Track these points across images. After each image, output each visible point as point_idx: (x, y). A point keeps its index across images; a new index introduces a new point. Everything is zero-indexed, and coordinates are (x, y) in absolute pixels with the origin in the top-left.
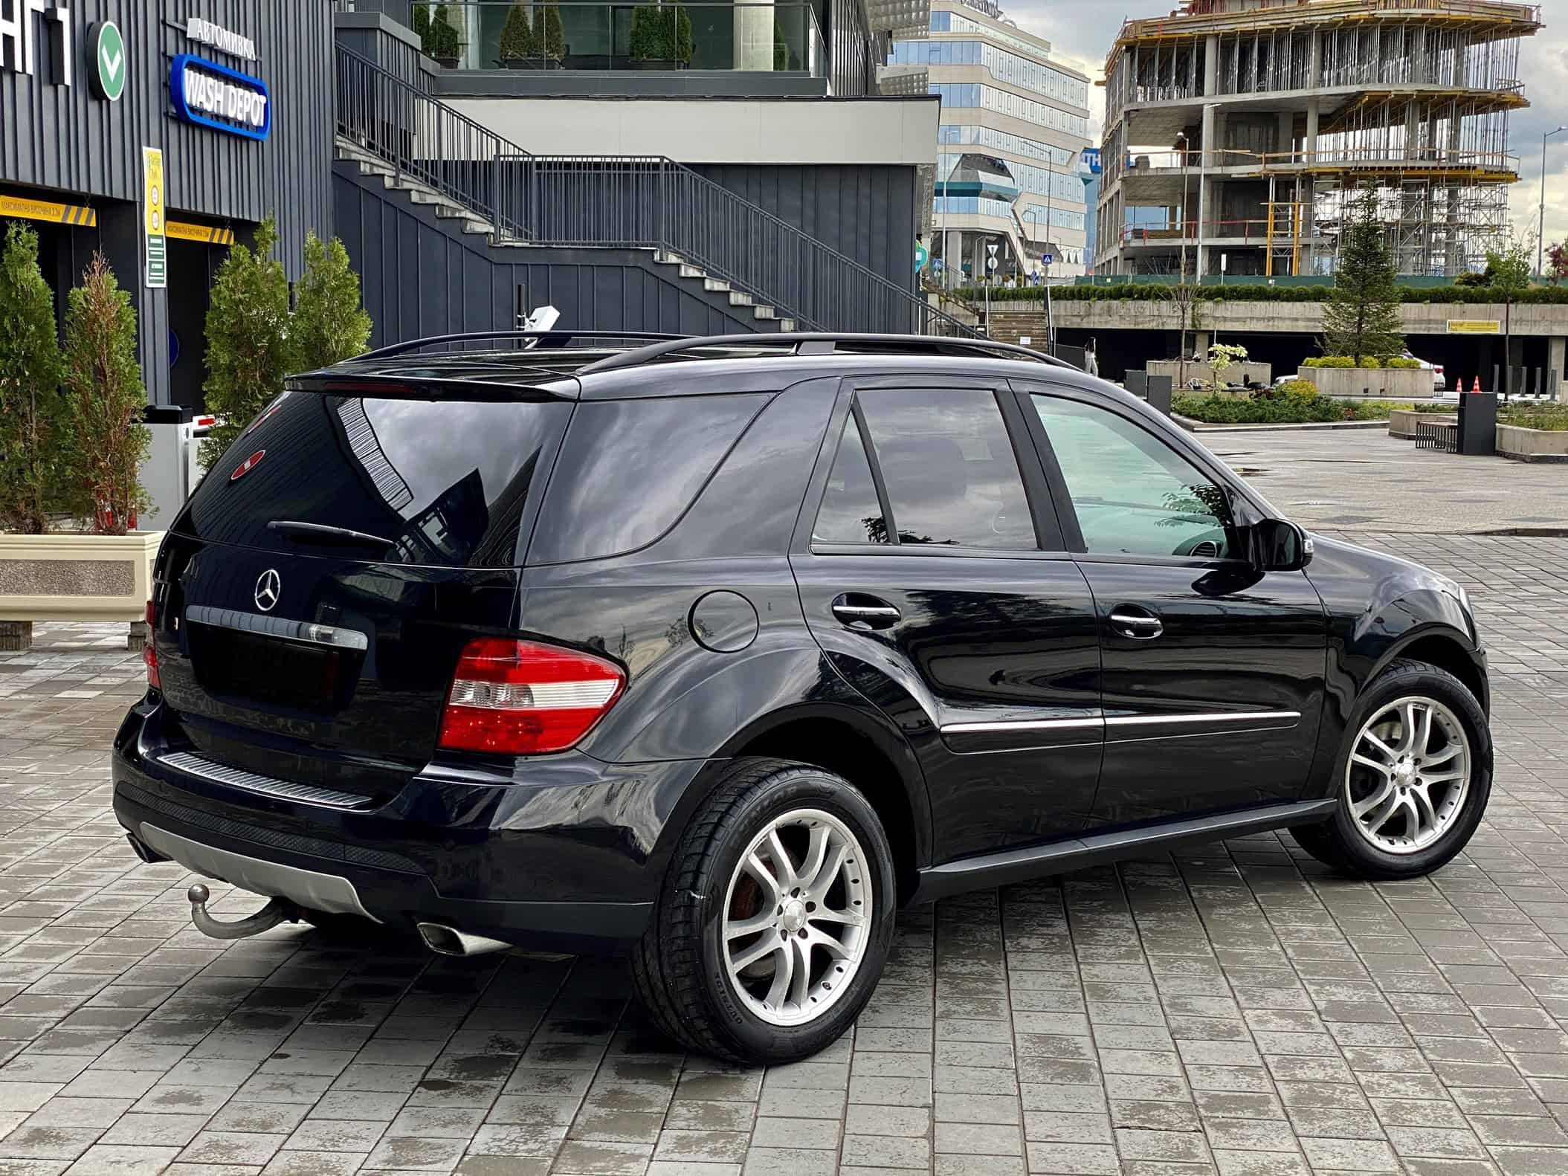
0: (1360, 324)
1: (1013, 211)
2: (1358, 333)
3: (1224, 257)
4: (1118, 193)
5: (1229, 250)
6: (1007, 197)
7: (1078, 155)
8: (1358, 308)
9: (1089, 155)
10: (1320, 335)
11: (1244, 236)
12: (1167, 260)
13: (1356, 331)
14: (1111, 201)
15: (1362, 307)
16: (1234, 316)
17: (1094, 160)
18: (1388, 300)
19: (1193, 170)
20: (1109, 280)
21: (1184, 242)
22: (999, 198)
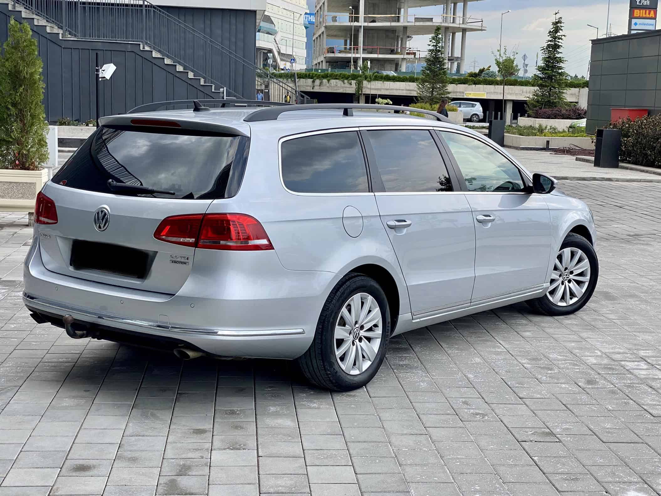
0: (432, 92)
1: (275, 39)
2: (432, 96)
3: (369, 62)
4: (323, 33)
5: (372, 60)
6: (272, 33)
7: (303, 16)
8: (432, 85)
9: (307, 16)
10: (416, 97)
11: (377, 54)
12: (345, 63)
13: (430, 95)
14: (320, 36)
15: (433, 85)
16: (376, 88)
17: (309, 18)
18: (444, 82)
19: (356, 24)
20: (320, 71)
21: (352, 55)
22: (268, 33)
